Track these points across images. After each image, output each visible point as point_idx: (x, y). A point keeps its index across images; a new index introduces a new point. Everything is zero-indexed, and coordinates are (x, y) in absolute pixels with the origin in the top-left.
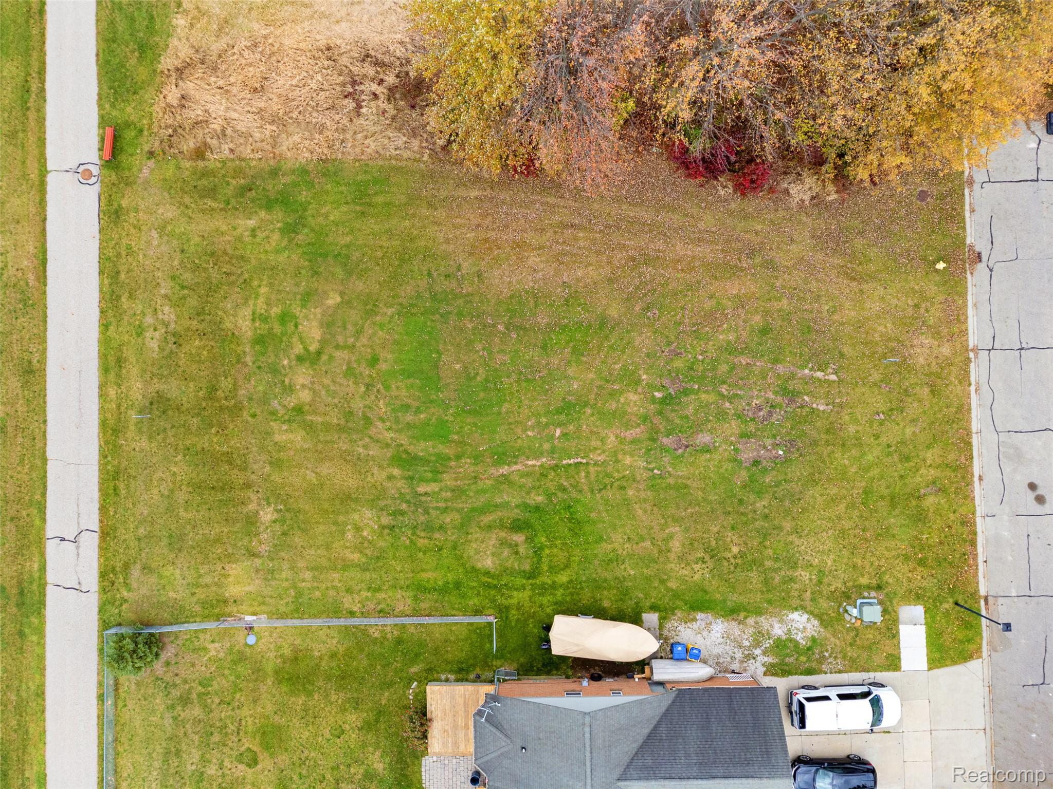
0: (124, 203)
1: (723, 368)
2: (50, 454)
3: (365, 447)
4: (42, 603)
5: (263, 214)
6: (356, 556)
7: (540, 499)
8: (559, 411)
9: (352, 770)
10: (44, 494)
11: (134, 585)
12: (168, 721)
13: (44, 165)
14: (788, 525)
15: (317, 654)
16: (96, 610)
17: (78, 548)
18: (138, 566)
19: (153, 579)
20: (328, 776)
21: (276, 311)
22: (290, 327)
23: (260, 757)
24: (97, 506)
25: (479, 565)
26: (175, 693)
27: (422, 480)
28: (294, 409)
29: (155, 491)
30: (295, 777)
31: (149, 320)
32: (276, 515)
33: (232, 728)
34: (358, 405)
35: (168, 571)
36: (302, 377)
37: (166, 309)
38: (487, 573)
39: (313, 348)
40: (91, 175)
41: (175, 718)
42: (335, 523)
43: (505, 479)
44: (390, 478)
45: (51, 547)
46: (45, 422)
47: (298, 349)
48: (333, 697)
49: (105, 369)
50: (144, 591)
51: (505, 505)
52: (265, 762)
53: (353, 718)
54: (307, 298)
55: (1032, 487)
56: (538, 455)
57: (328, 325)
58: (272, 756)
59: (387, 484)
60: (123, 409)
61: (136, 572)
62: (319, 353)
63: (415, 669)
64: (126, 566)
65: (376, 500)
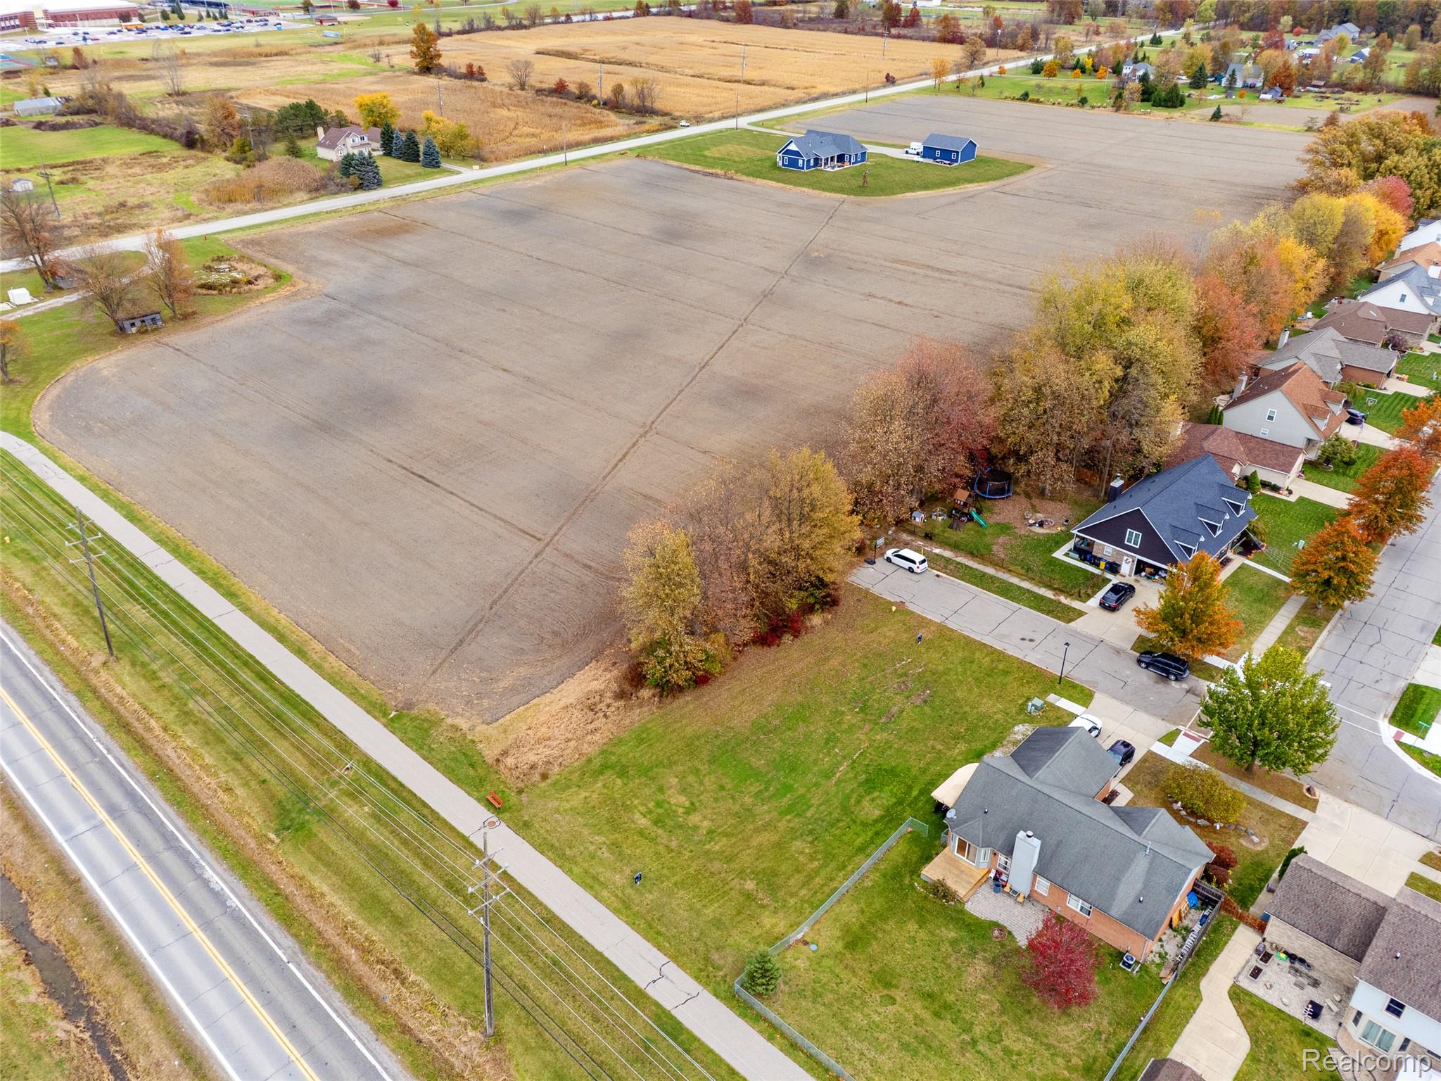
0: (526, 818)
1: (868, 686)
2: (600, 949)
3: (761, 820)
4: (679, 1023)
5: (601, 778)
6: (816, 864)
7: (864, 776)
8: (826, 743)
9: (943, 950)
10: (618, 970)
11: (722, 962)
12: (822, 1008)
13: (463, 836)
14: (967, 709)
15: (854, 920)
16: (714, 998)
17: (667, 978)
18: (713, 951)
19: (728, 950)
20: (936, 965)
21: (651, 805)
22: (666, 806)
23: (893, 994)
24: (655, 949)
25: (875, 817)
26: (808, 993)
27: (804, 811)
28: (708, 833)
29: (681, 912)
30: (922, 983)
31: (592, 848)
32: (755, 882)
33: (859, 993)
34: (736, 808)
35: (730, 941)
36: (695, 819)
37: (597, 838)
38: (882, 817)
39: (687, 804)
40: (494, 823)
41: (824, 1004)
42: (787, 859)
43: (839, 781)
44: (789, 821)
45: (651, 991)
46: (581, 937)
47: (681, 810)
48: (888, 928)
49: (588, 887)
50: (730, 959)
51: (852, 790)
52: (898, 995)
53: (912, 926)
54: (661, 789)
55: (1023, 639)
56: (840, 764)
57: (683, 791)
58: (896, 987)
59: (791, 825)
60: (620, 894)
61: (715, 956)
62: (692, 804)
63: (907, 881)
64: (707, 960)
65: (794, 834)
